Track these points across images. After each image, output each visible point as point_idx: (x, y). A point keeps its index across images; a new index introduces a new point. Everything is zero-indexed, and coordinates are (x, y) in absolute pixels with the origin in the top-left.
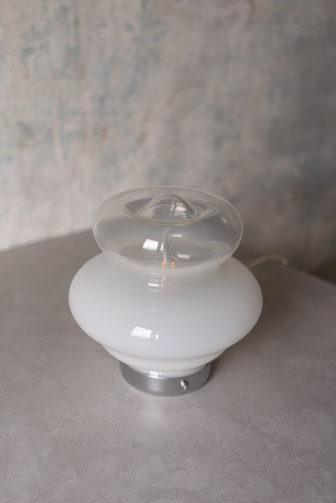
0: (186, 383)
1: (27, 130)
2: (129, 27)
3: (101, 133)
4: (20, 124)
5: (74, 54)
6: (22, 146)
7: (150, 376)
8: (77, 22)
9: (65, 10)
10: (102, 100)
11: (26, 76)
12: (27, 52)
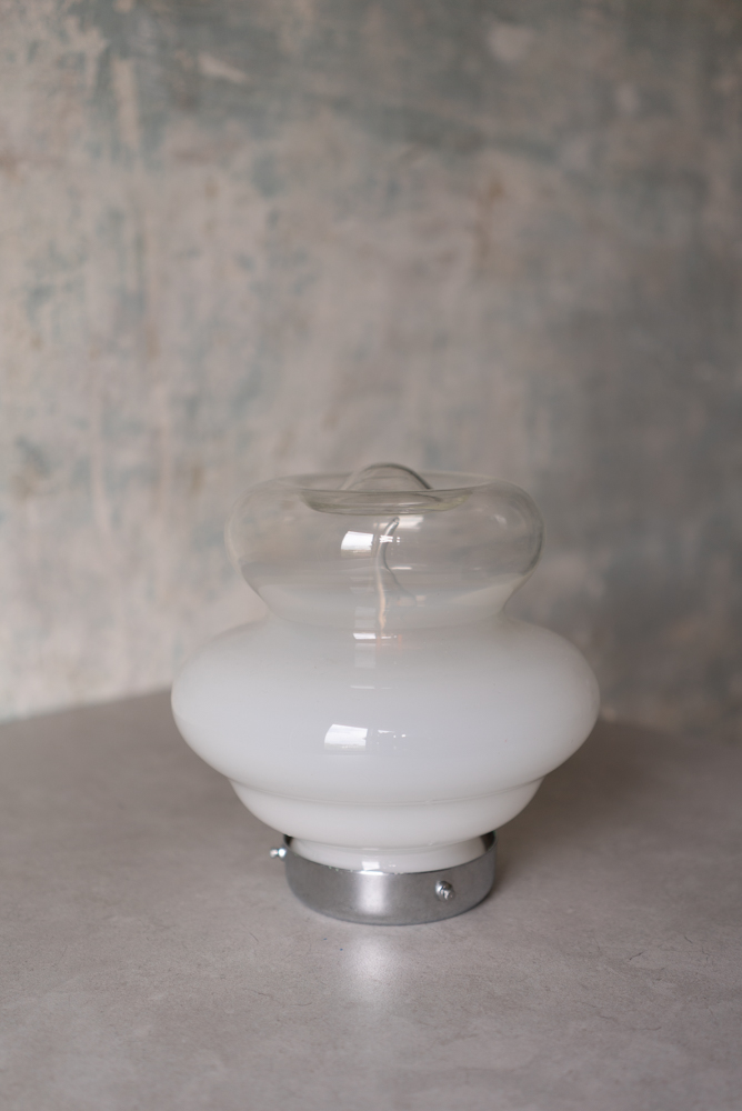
0: (448, 886)
1: (36, 460)
2: (245, 263)
3: (192, 476)
4: (22, 443)
5: (133, 307)
6: (24, 490)
7: (362, 873)
8: (140, 244)
9: (116, 217)
10: (192, 405)
11: (37, 343)
12: (39, 294)
